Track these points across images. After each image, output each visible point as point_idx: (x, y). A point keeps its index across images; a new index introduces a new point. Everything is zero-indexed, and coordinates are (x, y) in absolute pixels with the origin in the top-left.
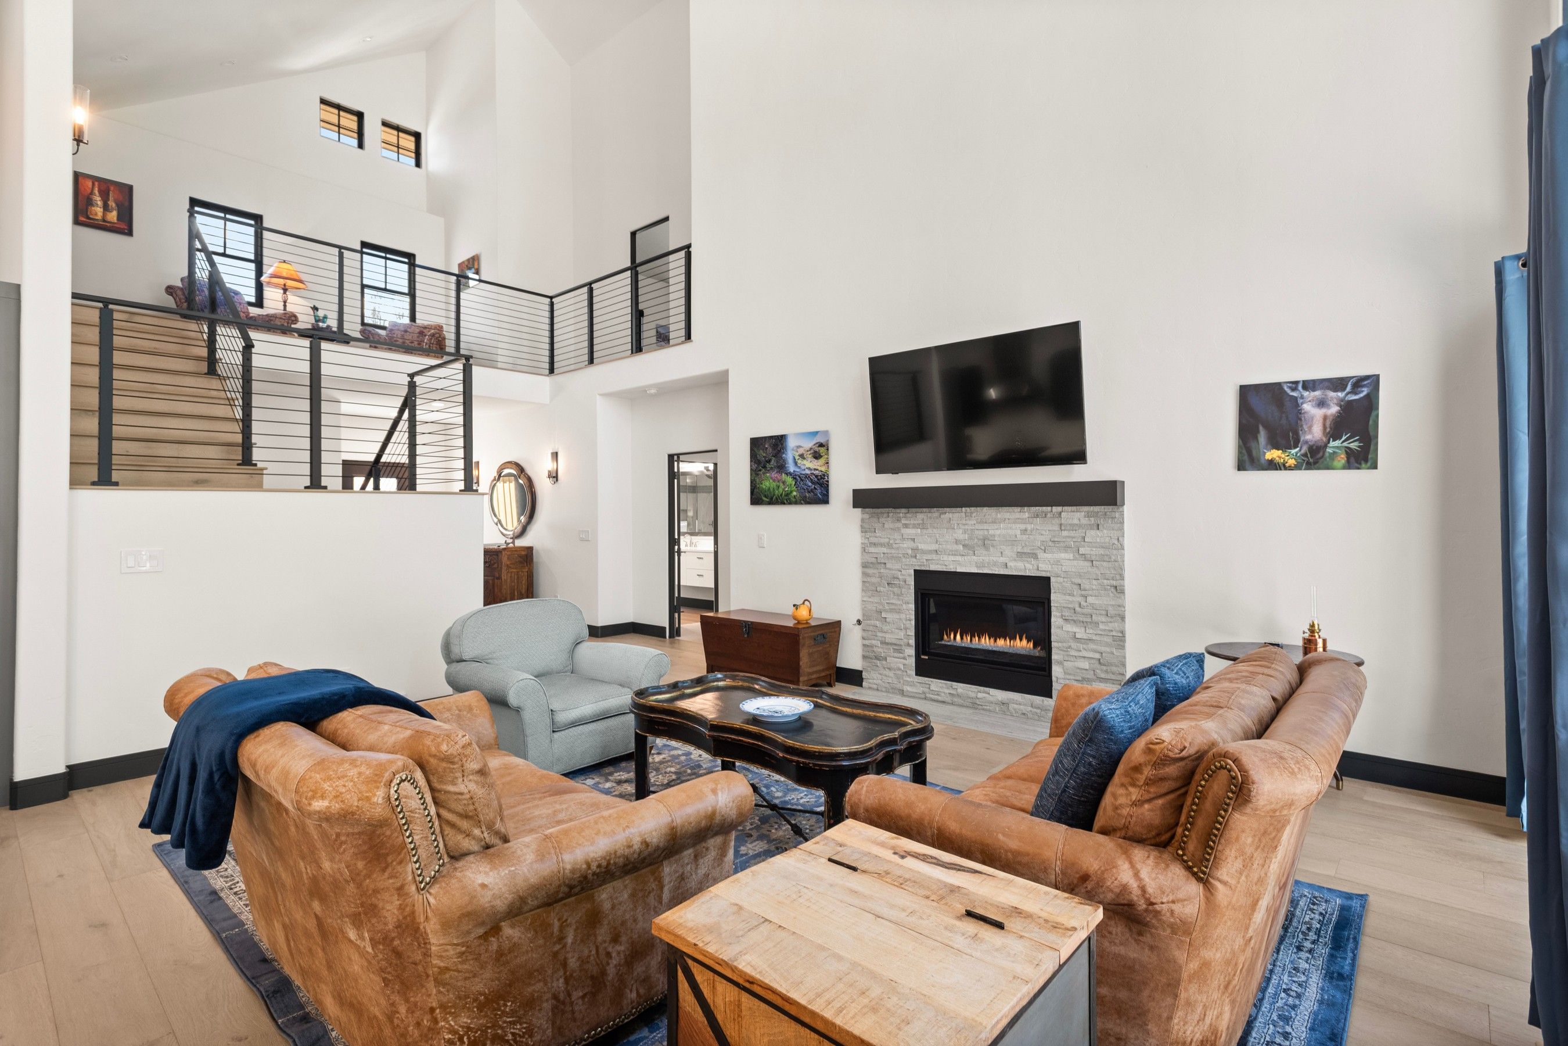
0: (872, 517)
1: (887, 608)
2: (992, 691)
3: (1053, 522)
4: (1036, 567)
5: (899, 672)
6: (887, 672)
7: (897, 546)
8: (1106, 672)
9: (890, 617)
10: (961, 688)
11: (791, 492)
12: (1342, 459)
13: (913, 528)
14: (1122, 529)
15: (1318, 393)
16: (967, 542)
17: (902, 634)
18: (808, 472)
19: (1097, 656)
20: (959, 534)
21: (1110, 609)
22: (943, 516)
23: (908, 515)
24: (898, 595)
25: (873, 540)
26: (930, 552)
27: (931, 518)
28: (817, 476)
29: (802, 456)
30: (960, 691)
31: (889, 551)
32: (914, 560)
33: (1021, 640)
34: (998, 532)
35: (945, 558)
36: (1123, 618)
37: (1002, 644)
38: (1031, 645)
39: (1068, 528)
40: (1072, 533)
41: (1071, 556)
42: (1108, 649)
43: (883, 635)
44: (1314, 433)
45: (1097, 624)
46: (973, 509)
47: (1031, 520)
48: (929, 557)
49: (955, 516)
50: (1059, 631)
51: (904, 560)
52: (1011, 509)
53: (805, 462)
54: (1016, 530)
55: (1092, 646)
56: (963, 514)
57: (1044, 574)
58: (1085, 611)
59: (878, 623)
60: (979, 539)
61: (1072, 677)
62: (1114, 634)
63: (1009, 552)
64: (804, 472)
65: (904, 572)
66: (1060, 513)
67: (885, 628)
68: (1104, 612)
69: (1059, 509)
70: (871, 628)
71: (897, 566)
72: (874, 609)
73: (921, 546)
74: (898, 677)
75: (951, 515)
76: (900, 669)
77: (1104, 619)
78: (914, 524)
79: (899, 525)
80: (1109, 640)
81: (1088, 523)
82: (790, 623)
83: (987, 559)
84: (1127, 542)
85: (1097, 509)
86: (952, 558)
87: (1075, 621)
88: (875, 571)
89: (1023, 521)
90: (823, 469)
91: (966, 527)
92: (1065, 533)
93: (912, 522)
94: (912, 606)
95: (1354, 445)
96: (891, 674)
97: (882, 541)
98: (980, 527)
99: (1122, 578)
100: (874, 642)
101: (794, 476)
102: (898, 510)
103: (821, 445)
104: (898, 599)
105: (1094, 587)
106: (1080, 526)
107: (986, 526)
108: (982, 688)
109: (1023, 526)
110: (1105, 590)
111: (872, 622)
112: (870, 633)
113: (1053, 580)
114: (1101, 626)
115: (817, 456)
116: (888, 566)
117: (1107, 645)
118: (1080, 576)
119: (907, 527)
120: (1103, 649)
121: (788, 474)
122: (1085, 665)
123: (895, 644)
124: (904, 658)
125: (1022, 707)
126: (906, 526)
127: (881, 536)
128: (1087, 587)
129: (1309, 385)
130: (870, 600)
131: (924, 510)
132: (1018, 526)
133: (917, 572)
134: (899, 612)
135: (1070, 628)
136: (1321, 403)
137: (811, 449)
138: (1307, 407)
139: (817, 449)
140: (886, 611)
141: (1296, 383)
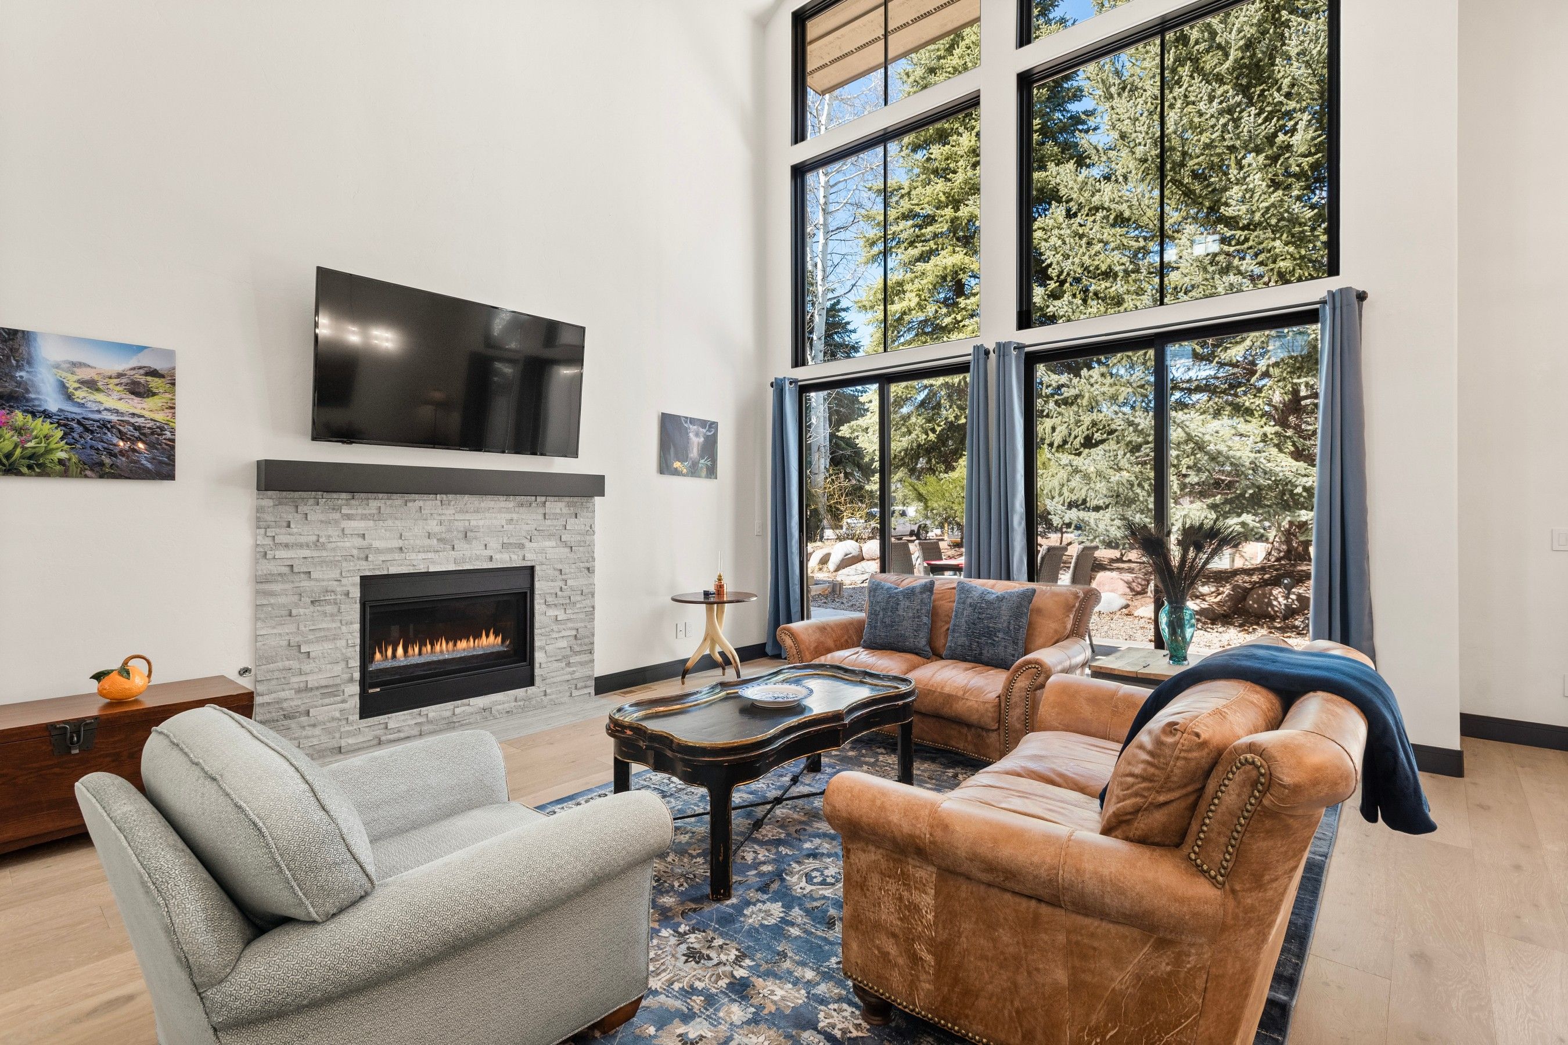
0: (280, 504)
1: (311, 637)
2: (473, 701)
3: (538, 511)
4: (521, 557)
5: (335, 724)
6: (309, 731)
7: (333, 545)
8: (581, 645)
9: (315, 649)
10: (433, 711)
11: (48, 451)
12: (704, 473)
13: (362, 519)
14: (593, 518)
15: (695, 427)
16: (443, 535)
17: (338, 669)
18: (114, 418)
19: (574, 633)
20: (433, 526)
21: (584, 588)
22: (410, 504)
23: (353, 502)
24: (332, 615)
25: (282, 539)
26: (391, 550)
27: (391, 506)
28: (138, 428)
29: (91, 385)
30: (431, 715)
31: (315, 554)
32: (364, 563)
33: (487, 636)
34: (481, 523)
35: (413, 556)
36: (593, 595)
37: (464, 647)
38: (499, 639)
39: (552, 517)
40: (555, 522)
41: (554, 544)
42: (583, 625)
43: (303, 678)
44: (694, 453)
45: (575, 603)
46: (450, 496)
47: (517, 509)
48: (388, 557)
49: (429, 504)
50: (543, 618)
51: (344, 564)
52: (496, 498)
53: (99, 397)
54: (501, 519)
55: (570, 625)
56: (439, 503)
57: (529, 564)
58: (565, 594)
59: (294, 664)
60: (458, 532)
61: (553, 659)
62: (587, 609)
63: (494, 544)
64: (97, 416)
65: (344, 581)
66: (545, 503)
67: (306, 668)
68: (579, 592)
69: (543, 499)
70: (277, 674)
71: (335, 574)
72: (285, 643)
73: (377, 544)
74: (328, 732)
75: (421, 503)
76: (333, 719)
77: (579, 598)
78: (362, 515)
79: (337, 516)
80: (582, 616)
81: (569, 512)
82: (92, 710)
83: (468, 554)
84: (597, 528)
85: (576, 499)
86: (422, 556)
87: (555, 605)
88: (288, 586)
89: (508, 510)
90: (160, 417)
91: (443, 517)
92: (548, 522)
93: (360, 511)
94: (357, 626)
95: (709, 463)
96: (317, 731)
97: (303, 539)
98: (458, 516)
99: (594, 559)
100: (282, 695)
101: (63, 422)
102: (335, 495)
103: (154, 373)
104: (333, 621)
105: (572, 571)
106: (561, 515)
107: (467, 516)
108: (459, 702)
109: (508, 516)
110: (581, 571)
111: (280, 665)
112: (274, 682)
113: (537, 568)
114: (578, 606)
115: (138, 390)
116: (313, 575)
117: (582, 621)
118: (561, 561)
119: (349, 519)
120: (579, 625)
121: (47, 415)
122: (563, 643)
123: (326, 686)
124: (344, 701)
125: (506, 705)
126: (349, 517)
127: (303, 531)
128: (567, 571)
129: (693, 421)
130: (275, 631)
131: (380, 496)
132: (503, 515)
133: (366, 582)
134: (335, 638)
135: (552, 612)
136: (697, 435)
137: (120, 375)
138: (691, 435)
139: (142, 379)
140: (306, 642)
141: (687, 418)
